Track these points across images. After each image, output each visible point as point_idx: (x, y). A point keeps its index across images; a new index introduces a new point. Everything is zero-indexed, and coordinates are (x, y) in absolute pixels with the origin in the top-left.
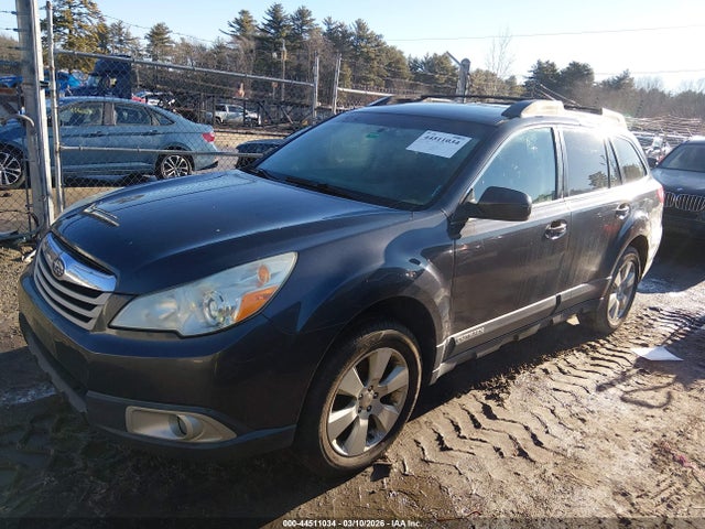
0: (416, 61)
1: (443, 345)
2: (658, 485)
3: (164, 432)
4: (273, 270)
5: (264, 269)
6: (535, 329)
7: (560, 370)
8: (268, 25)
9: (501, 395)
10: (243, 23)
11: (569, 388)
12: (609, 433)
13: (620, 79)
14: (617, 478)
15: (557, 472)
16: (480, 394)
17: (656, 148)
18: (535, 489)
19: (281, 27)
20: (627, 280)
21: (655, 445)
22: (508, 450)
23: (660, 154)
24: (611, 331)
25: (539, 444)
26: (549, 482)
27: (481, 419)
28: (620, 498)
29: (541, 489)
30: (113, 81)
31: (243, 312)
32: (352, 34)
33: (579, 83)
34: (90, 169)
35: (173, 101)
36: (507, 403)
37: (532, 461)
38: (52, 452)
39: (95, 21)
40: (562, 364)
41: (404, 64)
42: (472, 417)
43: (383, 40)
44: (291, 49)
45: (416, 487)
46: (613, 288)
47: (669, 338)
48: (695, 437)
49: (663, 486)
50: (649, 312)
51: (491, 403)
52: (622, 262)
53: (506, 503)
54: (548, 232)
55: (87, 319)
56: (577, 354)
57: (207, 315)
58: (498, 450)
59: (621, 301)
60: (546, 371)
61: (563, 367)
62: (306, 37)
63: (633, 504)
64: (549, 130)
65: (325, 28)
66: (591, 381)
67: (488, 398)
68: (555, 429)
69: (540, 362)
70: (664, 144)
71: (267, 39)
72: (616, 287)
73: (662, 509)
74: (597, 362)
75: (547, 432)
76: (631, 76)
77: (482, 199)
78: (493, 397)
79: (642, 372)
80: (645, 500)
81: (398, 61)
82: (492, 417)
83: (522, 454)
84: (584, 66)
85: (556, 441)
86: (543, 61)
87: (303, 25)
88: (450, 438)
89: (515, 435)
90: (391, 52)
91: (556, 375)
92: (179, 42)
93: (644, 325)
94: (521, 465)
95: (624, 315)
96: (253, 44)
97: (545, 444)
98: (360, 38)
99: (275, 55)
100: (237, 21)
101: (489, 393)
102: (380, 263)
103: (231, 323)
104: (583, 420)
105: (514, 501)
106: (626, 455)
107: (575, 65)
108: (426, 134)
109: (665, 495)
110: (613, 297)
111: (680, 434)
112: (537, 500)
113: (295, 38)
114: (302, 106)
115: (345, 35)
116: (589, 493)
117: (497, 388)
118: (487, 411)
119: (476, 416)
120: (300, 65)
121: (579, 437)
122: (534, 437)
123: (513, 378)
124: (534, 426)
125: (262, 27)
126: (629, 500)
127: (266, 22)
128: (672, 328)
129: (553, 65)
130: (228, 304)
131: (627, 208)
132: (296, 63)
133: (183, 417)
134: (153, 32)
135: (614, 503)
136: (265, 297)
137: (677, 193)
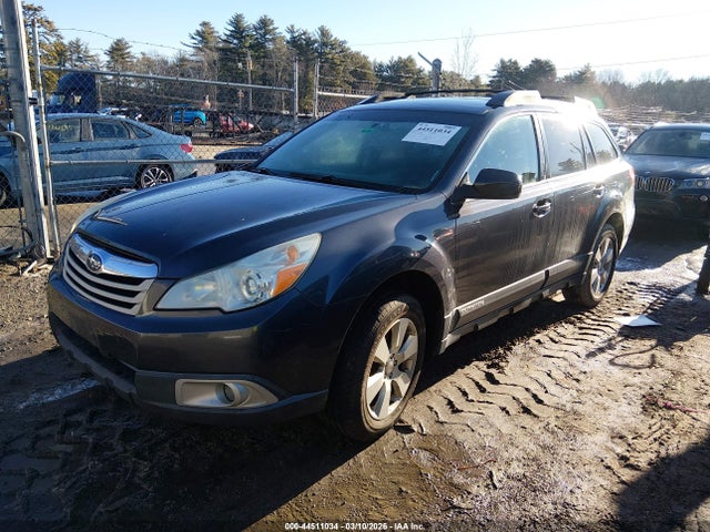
0: (381, 66)
1: (449, 316)
2: (650, 428)
3: (212, 401)
4: (301, 249)
5: (293, 249)
6: (527, 302)
7: (551, 339)
8: (231, 35)
9: (501, 364)
10: (204, 35)
11: (561, 354)
12: (602, 389)
13: (582, 74)
14: (612, 425)
15: (559, 423)
16: (482, 364)
17: (621, 138)
18: (542, 438)
19: (244, 37)
20: (606, 255)
21: (644, 396)
22: (513, 408)
23: (626, 143)
24: (595, 304)
25: (540, 402)
26: (553, 433)
27: (486, 384)
28: (616, 440)
29: (547, 439)
30: (77, 99)
31: (279, 287)
32: (315, 41)
33: (543, 79)
34: (70, 185)
35: (140, 116)
36: (507, 370)
37: (535, 416)
38: (91, 440)
39: (53, 40)
40: (553, 335)
41: (369, 69)
42: (477, 384)
43: (347, 46)
44: (256, 59)
45: (435, 445)
46: (594, 264)
47: (649, 308)
48: (679, 387)
49: (654, 428)
50: (627, 286)
51: (493, 371)
52: (601, 238)
53: (516, 451)
54: (535, 210)
55: (130, 306)
56: (566, 326)
57: (245, 293)
58: (503, 409)
59: (601, 275)
60: (538, 341)
61: (554, 337)
62: (270, 46)
63: (629, 445)
64: (529, 118)
65: (288, 37)
66: (581, 348)
67: (489, 367)
68: (553, 389)
69: (533, 334)
70: (629, 133)
71: (230, 50)
72: (597, 263)
73: (655, 446)
74: (584, 331)
75: (546, 392)
76: (592, 70)
77: (477, 181)
78: (494, 366)
79: (627, 337)
80: (640, 441)
81: (363, 67)
82: (494, 382)
83: (526, 410)
84: (547, 63)
85: (555, 400)
86: (506, 60)
87: (265, 34)
88: (459, 402)
89: (517, 396)
90: (355, 57)
91: (549, 344)
92: (140, 56)
93: (624, 297)
94: (526, 420)
95: (605, 289)
96: (216, 56)
97: (546, 402)
98: (324, 44)
99: (240, 65)
100: (198, 33)
101: (490, 363)
102: (391, 241)
103: (268, 298)
104: (578, 381)
105: (524, 450)
106: (619, 406)
107: (537, 62)
108: (418, 126)
109: (657, 435)
110: (595, 271)
111: (666, 386)
112: (544, 447)
113: (258, 46)
114: (271, 114)
115: (309, 42)
116: (590, 439)
117: (496, 358)
118: (490, 378)
119: (481, 382)
120: (265, 74)
121: (575, 394)
122: (535, 396)
123: (510, 349)
124: (534, 388)
125: (224, 38)
126: (626, 441)
127: (228, 33)
128: (650, 299)
129: (516, 63)
130: (265, 281)
131: (602, 188)
132: (261, 72)
133: (231, 384)
134: (113, 48)
135: (613, 446)
136: (296, 273)
137: (645, 177)
